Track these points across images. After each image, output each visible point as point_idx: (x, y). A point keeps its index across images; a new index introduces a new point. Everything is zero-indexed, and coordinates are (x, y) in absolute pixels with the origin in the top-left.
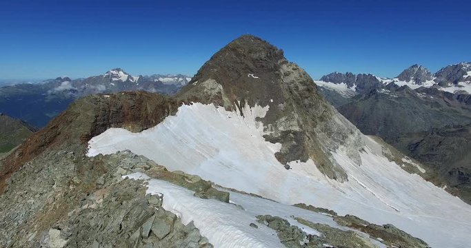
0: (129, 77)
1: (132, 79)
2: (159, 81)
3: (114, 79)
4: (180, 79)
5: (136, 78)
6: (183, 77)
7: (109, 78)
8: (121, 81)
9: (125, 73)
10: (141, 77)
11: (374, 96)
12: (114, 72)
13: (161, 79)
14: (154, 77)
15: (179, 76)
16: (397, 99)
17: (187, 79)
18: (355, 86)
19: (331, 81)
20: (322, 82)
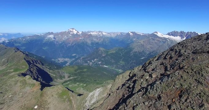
0: (78, 32)
1: (79, 33)
2: (91, 34)
3: (71, 33)
4: (100, 33)
5: (80, 33)
6: (101, 32)
7: (69, 32)
8: (74, 34)
9: (76, 30)
10: (83, 32)
12: (71, 30)
13: (91, 33)
14: (88, 32)
15: (99, 32)
17: (103, 33)
18: (185, 38)
19: (172, 35)
20: (167, 36)
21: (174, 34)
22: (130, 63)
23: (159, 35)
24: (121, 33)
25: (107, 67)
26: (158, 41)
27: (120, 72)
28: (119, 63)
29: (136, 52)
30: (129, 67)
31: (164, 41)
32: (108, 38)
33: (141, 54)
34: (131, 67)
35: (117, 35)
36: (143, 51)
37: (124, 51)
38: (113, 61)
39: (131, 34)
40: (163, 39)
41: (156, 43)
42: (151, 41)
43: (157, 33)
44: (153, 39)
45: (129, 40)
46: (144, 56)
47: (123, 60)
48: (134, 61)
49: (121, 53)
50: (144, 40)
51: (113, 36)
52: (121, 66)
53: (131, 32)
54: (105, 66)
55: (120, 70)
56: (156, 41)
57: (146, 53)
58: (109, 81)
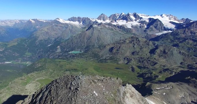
11: (92, 28)
16: (100, 29)
18: (82, 22)
19: (72, 21)
20: (68, 21)
21: (73, 19)
22: (37, 53)
23: (61, 21)
24: (20, 21)
25: (10, 63)
26: (61, 27)
27: (28, 64)
28: (25, 56)
29: (42, 40)
30: (38, 57)
31: (66, 26)
33: (47, 41)
34: (39, 57)
35: (16, 23)
36: (49, 39)
37: (28, 41)
38: (17, 55)
39: (33, 21)
40: (65, 25)
41: (59, 29)
42: (55, 27)
43: (59, 19)
44: (56, 26)
45: (32, 29)
46: (50, 43)
47: (29, 51)
48: (42, 50)
49: (25, 44)
50: (48, 27)
51: (10, 24)
52: (29, 57)
53: (33, 20)
54: (7, 63)
55: (28, 63)
56: (59, 27)
57: (52, 40)
58: (16, 80)
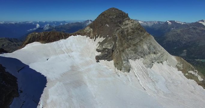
24: (159, 22)
26: (202, 30)
32: (144, 26)
33: (175, 43)
35: (154, 24)
36: (178, 41)
39: (170, 23)
42: (191, 30)
45: (167, 30)
51: (150, 25)
